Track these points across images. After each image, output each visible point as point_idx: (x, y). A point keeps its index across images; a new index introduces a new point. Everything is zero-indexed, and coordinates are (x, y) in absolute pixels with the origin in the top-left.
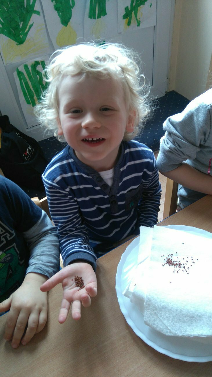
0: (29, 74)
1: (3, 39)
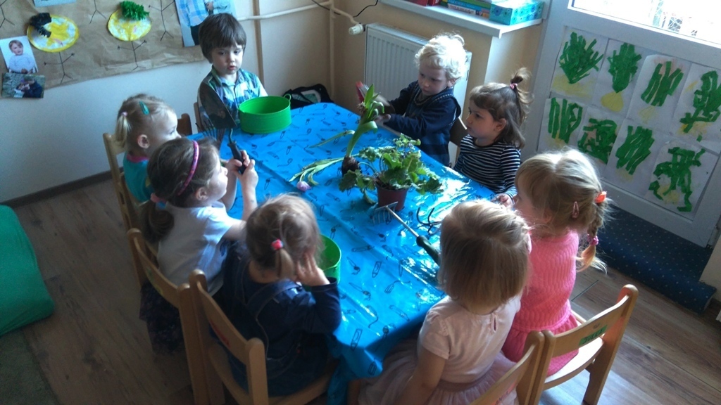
0: (564, 109)
1: (560, 72)
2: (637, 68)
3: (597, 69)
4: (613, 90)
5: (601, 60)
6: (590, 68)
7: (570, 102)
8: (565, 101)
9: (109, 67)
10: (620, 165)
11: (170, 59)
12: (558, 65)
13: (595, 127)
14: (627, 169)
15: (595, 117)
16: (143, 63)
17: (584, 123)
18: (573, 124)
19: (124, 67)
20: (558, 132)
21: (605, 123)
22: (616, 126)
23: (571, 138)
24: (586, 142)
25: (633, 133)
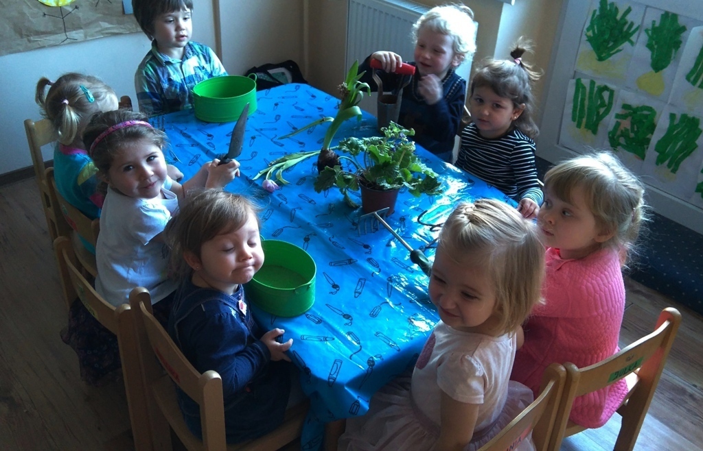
0: (591, 92)
1: (587, 47)
2: (681, 42)
3: (632, 43)
4: (651, 69)
5: (637, 33)
6: (623, 42)
7: (598, 83)
8: (592, 83)
9: (32, 38)
10: (660, 161)
11: (107, 29)
12: (584, 38)
13: (630, 115)
14: (669, 166)
15: (629, 102)
16: (74, 34)
17: (616, 109)
18: (602, 110)
19: (51, 39)
20: (584, 120)
21: (642, 111)
22: (655, 113)
23: (600, 128)
24: (619, 133)
25: (676, 122)
